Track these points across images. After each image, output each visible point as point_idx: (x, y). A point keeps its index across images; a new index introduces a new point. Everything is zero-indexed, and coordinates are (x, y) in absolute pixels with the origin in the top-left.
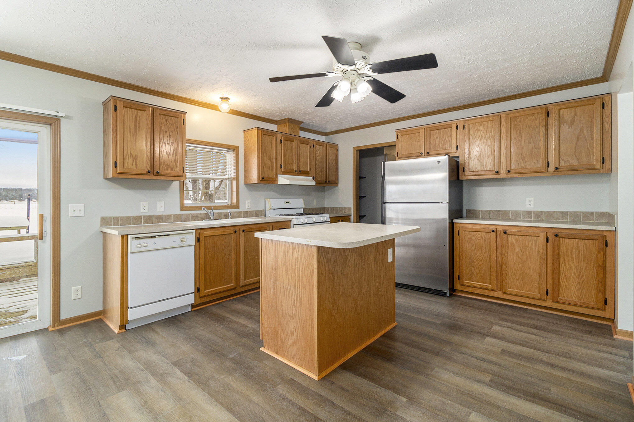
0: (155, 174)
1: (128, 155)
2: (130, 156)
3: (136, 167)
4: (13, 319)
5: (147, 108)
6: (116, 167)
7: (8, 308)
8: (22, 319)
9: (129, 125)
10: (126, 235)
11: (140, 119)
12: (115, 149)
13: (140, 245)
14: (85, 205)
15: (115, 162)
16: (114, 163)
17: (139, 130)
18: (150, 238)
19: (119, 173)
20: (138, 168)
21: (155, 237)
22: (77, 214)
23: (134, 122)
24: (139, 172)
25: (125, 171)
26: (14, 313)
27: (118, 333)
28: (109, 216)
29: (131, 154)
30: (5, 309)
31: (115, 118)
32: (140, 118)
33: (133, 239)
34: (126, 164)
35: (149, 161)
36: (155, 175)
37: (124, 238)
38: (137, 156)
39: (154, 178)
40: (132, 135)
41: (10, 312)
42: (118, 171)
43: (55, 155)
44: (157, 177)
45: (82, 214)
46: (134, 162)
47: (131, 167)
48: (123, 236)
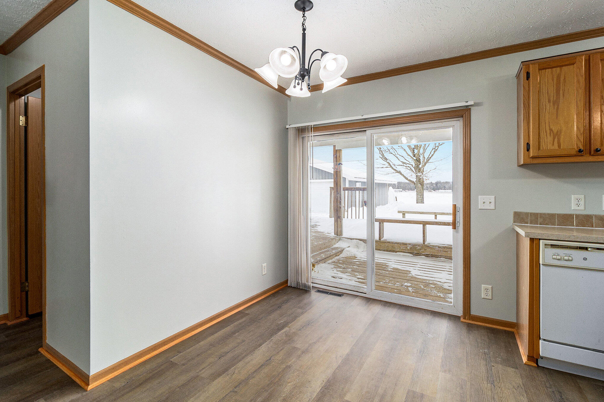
0: (592, 153)
1: (546, 132)
2: (548, 132)
3: (559, 146)
4: (442, 295)
5: (578, 58)
6: (528, 150)
7: (444, 283)
8: (448, 298)
9: (548, 92)
10: (538, 239)
11: (565, 79)
12: (526, 127)
13: (559, 257)
14: (495, 197)
15: (528, 143)
16: (526, 145)
17: (563, 95)
18: (577, 249)
19: (533, 158)
20: (561, 148)
21: (586, 249)
22: (487, 206)
23: (555, 86)
24: (565, 153)
25: (541, 154)
26: (445, 289)
27: (525, 364)
28: (525, 211)
29: (551, 130)
30: (441, 284)
31: (527, 89)
32: (565, 77)
33: (547, 246)
34: (543, 144)
35: (581, 134)
36: (593, 155)
37: (534, 242)
38: (561, 130)
39: (591, 159)
40: (551, 104)
41: (443, 287)
42: (531, 155)
43: (466, 145)
44: (596, 157)
45: (492, 207)
46: (556, 140)
47: (550, 147)
48: (532, 240)
